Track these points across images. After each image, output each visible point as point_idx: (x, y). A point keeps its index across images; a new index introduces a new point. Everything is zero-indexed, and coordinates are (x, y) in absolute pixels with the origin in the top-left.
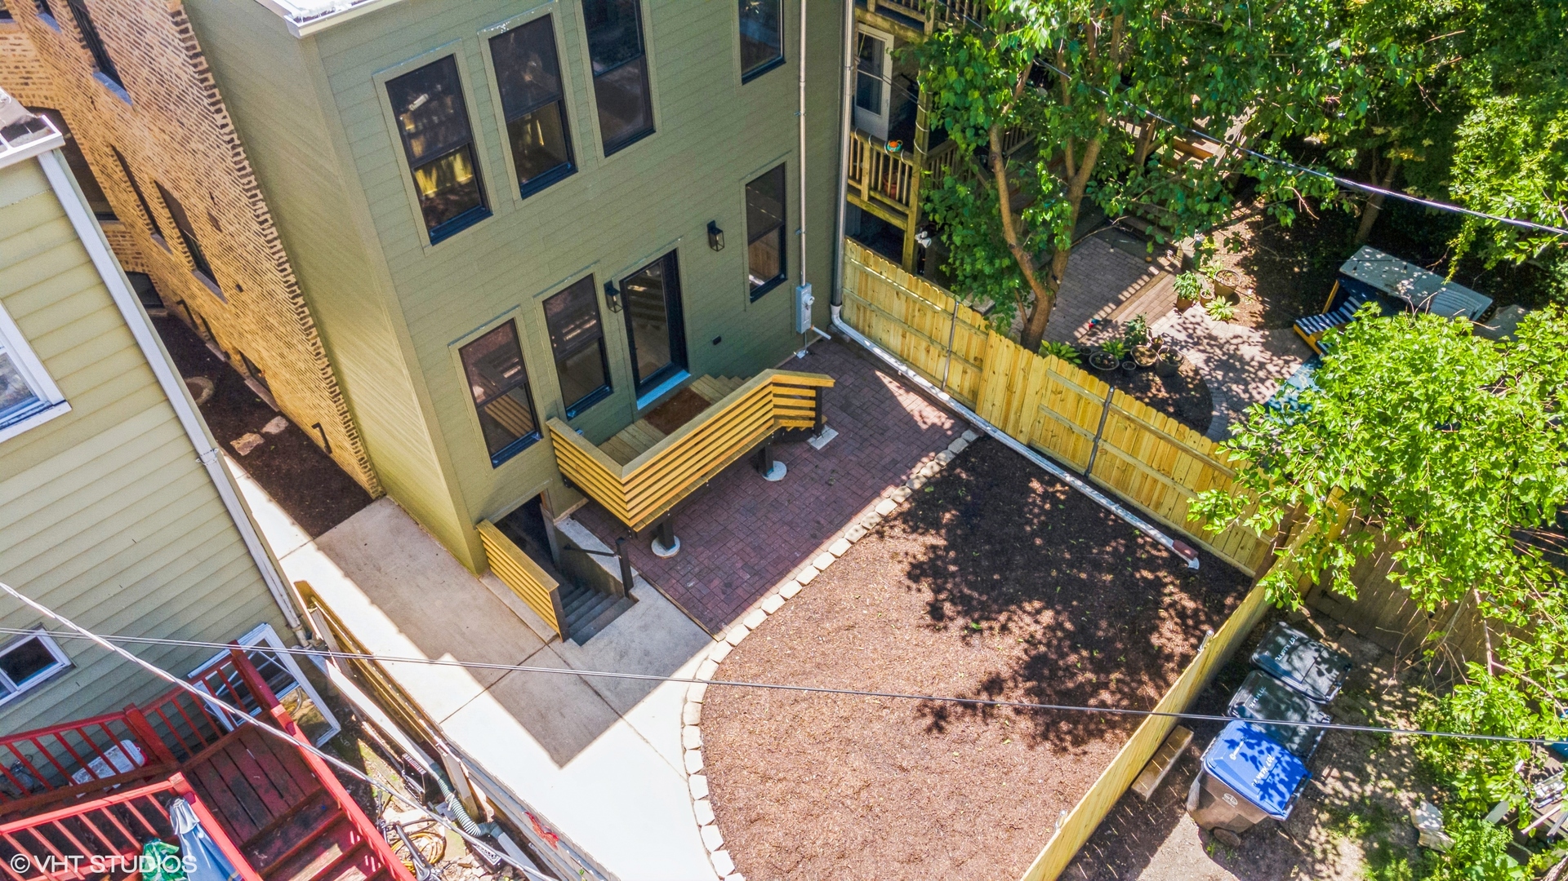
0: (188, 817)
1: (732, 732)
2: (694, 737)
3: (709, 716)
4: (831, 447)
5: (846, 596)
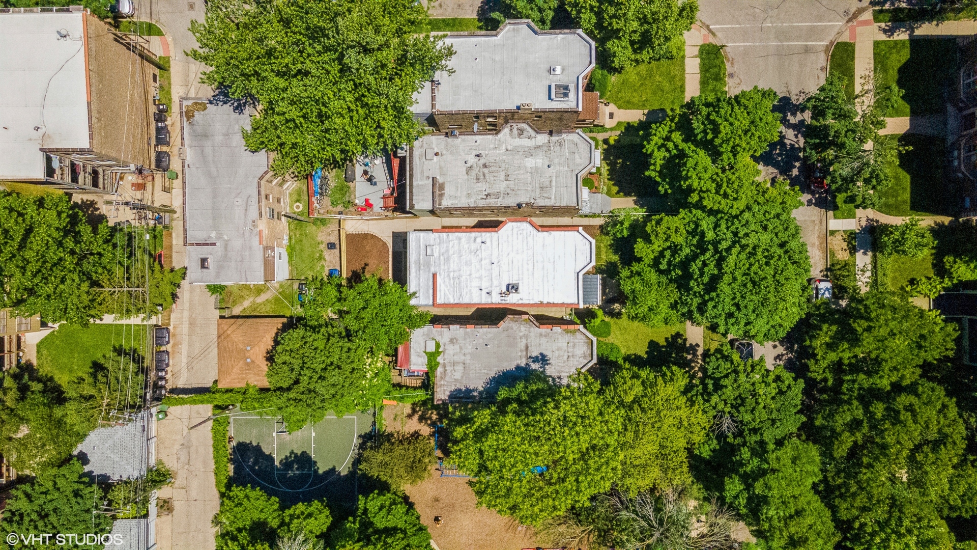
1: (382, 244)
2: (384, 241)
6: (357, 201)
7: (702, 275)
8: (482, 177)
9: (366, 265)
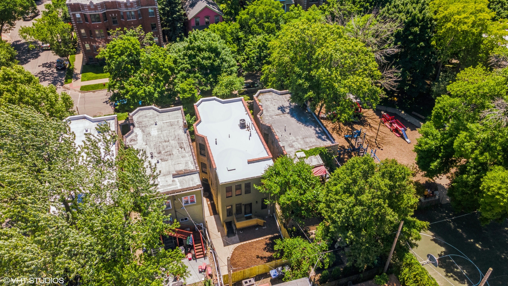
0: (191, 236)
1: (236, 252)
2: (233, 250)
3: (236, 249)
4: (264, 229)
5: (254, 245)
6: (203, 279)
7: (210, 58)
8: (168, 153)
9: (258, 257)
